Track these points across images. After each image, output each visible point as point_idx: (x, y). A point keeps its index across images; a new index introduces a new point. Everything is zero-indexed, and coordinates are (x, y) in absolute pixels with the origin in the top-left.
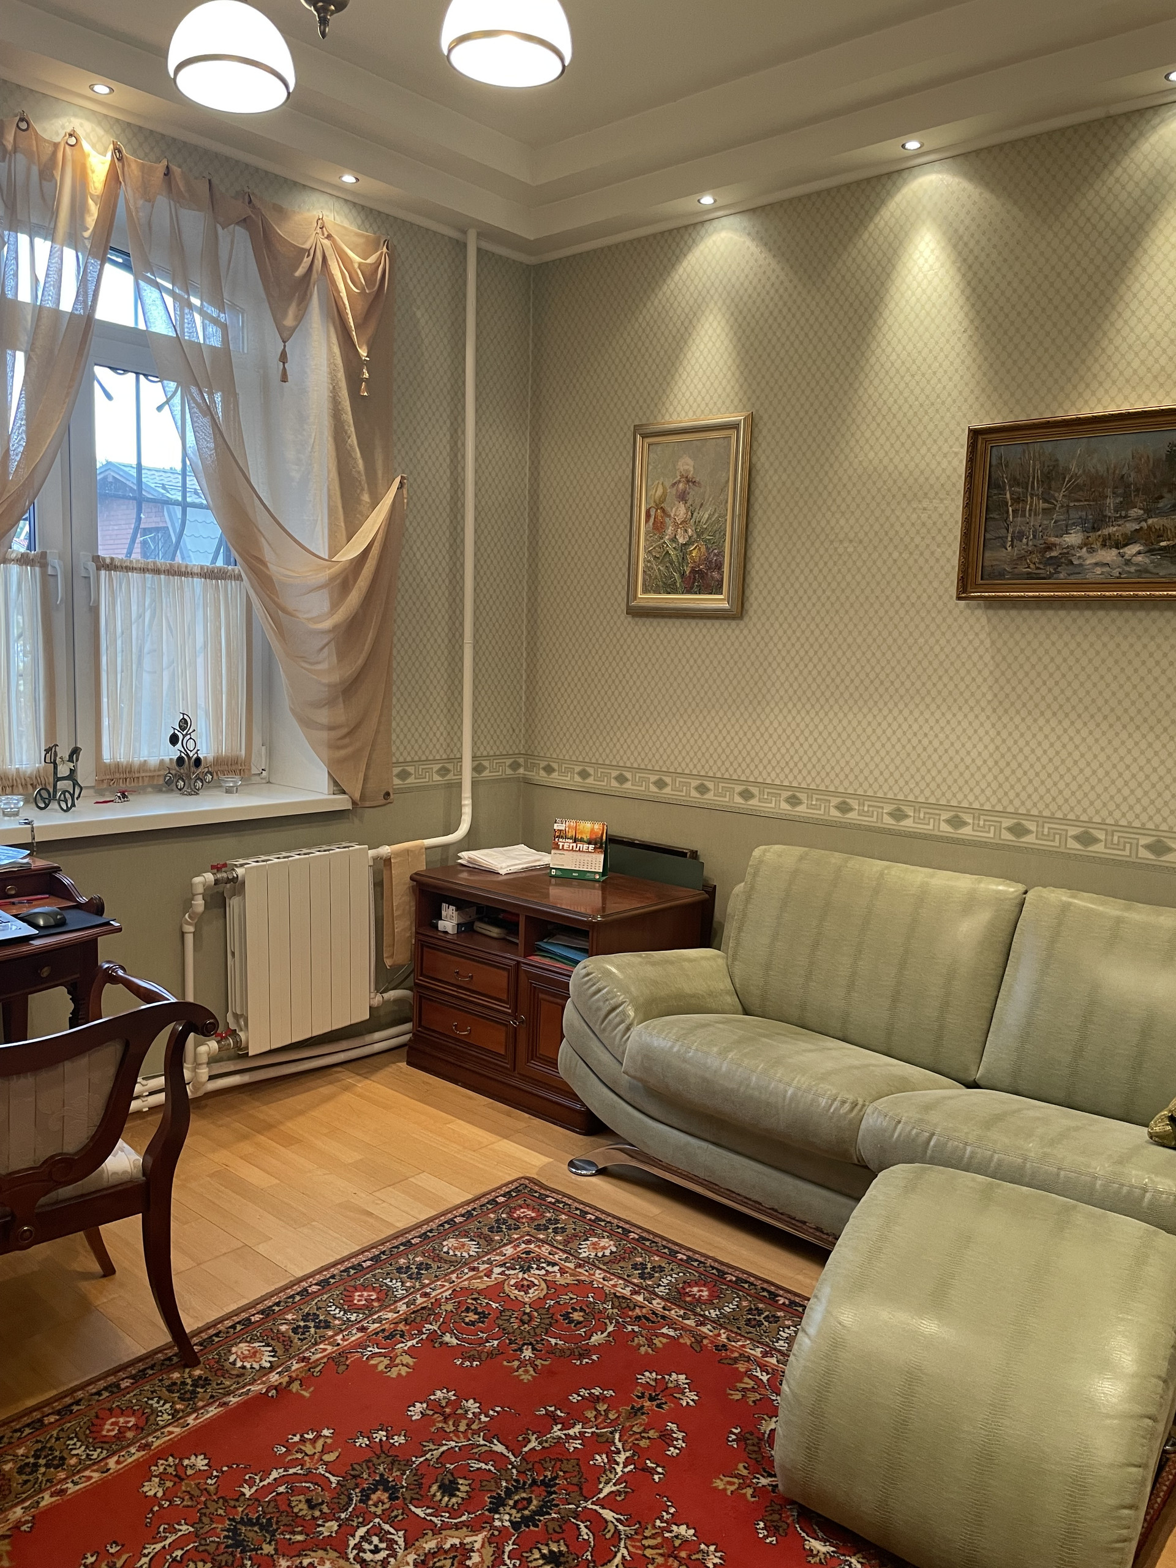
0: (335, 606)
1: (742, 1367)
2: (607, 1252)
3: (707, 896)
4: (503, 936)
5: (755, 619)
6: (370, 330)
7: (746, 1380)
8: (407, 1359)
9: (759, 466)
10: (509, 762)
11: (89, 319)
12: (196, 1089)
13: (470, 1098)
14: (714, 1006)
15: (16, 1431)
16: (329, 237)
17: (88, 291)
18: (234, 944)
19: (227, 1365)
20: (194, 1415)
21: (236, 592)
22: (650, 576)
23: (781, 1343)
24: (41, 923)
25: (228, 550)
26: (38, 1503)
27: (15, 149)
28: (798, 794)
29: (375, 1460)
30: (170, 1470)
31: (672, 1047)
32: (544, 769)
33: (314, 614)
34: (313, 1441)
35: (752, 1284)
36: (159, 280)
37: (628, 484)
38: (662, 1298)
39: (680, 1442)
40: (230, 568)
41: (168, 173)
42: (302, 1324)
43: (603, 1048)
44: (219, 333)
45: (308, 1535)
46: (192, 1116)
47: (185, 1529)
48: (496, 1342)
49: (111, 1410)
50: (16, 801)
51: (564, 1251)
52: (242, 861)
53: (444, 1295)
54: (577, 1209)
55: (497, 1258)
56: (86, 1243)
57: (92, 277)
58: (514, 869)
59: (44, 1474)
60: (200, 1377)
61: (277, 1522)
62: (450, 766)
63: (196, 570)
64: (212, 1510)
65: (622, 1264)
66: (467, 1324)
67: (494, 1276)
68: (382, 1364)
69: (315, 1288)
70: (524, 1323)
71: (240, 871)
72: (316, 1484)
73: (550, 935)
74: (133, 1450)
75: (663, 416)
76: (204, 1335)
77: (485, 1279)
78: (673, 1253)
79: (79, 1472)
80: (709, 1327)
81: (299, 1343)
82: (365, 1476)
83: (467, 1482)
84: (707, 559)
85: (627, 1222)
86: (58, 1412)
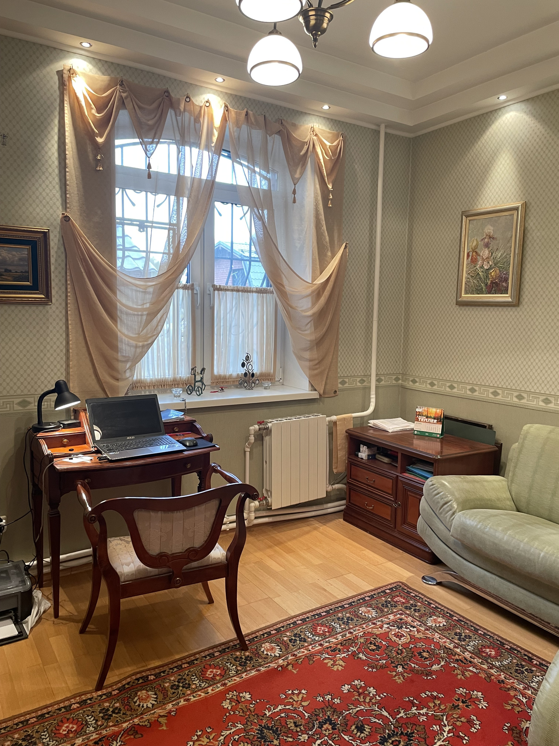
0: (314, 304)
1: (512, 693)
2: (441, 625)
3: (497, 449)
4: (390, 462)
5: (526, 306)
6: (333, 177)
7: (514, 700)
8: (341, 663)
9: (529, 228)
10: (394, 377)
11: (213, 182)
12: (249, 522)
13: (373, 540)
14: (500, 506)
15: (171, 669)
16: (316, 135)
17: (213, 169)
18: (266, 457)
19: (260, 653)
20: (246, 673)
21: (271, 299)
22: (469, 286)
23: (534, 684)
24: (188, 444)
25: (268, 281)
26: (178, 703)
27: (185, 110)
28: (549, 398)
29: (325, 708)
30: (235, 697)
31: (477, 525)
32: (412, 381)
33: (304, 308)
34: (298, 695)
35: (519, 651)
36: (242, 162)
37: (458, 241)
38: (470, 652)
39: (478, 726)
40: (269, 288)
41: (247, 114)
42: (293, 638)
43: (440, 522)
44: (267, 184)
45: (294, 739)
46: (247, 535)
47: (240, 726)
48: (384, 661)
49: (210, 665)
50: (178, 391)
51: (419, 621)
52: (270, 420)
53: (360, 634)
54: (426, 601)
55: (386, 620)
56: (202, 588)
57: (214, 164)
58: (396, 430)
59: (181, 690)
60: (248, 656)
61: (281, 730)
62: (365, 379)
63: (254, 290)
64: (252, 719)
65: (449, 632)
66: (370, 650)
67: (384, 628)
68: (330, 663)
69: (300, 622)
70: (398, 654)
71: (270, 425)
72: (298, 715)
73: (413, 463)
74: (219, 685)
75: (477, 206)
76: (251, 637)
77: (380, 629)
78: (476, 630)
79: (196, 692)
80: (495, 670)
81: (292, 647)
82: (321, 716)
83: (369, 727)
84: (500, 276)
85: (452, 611)
86: (188, 663)
